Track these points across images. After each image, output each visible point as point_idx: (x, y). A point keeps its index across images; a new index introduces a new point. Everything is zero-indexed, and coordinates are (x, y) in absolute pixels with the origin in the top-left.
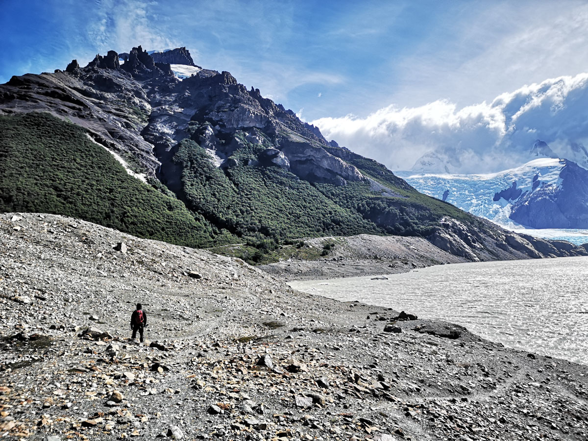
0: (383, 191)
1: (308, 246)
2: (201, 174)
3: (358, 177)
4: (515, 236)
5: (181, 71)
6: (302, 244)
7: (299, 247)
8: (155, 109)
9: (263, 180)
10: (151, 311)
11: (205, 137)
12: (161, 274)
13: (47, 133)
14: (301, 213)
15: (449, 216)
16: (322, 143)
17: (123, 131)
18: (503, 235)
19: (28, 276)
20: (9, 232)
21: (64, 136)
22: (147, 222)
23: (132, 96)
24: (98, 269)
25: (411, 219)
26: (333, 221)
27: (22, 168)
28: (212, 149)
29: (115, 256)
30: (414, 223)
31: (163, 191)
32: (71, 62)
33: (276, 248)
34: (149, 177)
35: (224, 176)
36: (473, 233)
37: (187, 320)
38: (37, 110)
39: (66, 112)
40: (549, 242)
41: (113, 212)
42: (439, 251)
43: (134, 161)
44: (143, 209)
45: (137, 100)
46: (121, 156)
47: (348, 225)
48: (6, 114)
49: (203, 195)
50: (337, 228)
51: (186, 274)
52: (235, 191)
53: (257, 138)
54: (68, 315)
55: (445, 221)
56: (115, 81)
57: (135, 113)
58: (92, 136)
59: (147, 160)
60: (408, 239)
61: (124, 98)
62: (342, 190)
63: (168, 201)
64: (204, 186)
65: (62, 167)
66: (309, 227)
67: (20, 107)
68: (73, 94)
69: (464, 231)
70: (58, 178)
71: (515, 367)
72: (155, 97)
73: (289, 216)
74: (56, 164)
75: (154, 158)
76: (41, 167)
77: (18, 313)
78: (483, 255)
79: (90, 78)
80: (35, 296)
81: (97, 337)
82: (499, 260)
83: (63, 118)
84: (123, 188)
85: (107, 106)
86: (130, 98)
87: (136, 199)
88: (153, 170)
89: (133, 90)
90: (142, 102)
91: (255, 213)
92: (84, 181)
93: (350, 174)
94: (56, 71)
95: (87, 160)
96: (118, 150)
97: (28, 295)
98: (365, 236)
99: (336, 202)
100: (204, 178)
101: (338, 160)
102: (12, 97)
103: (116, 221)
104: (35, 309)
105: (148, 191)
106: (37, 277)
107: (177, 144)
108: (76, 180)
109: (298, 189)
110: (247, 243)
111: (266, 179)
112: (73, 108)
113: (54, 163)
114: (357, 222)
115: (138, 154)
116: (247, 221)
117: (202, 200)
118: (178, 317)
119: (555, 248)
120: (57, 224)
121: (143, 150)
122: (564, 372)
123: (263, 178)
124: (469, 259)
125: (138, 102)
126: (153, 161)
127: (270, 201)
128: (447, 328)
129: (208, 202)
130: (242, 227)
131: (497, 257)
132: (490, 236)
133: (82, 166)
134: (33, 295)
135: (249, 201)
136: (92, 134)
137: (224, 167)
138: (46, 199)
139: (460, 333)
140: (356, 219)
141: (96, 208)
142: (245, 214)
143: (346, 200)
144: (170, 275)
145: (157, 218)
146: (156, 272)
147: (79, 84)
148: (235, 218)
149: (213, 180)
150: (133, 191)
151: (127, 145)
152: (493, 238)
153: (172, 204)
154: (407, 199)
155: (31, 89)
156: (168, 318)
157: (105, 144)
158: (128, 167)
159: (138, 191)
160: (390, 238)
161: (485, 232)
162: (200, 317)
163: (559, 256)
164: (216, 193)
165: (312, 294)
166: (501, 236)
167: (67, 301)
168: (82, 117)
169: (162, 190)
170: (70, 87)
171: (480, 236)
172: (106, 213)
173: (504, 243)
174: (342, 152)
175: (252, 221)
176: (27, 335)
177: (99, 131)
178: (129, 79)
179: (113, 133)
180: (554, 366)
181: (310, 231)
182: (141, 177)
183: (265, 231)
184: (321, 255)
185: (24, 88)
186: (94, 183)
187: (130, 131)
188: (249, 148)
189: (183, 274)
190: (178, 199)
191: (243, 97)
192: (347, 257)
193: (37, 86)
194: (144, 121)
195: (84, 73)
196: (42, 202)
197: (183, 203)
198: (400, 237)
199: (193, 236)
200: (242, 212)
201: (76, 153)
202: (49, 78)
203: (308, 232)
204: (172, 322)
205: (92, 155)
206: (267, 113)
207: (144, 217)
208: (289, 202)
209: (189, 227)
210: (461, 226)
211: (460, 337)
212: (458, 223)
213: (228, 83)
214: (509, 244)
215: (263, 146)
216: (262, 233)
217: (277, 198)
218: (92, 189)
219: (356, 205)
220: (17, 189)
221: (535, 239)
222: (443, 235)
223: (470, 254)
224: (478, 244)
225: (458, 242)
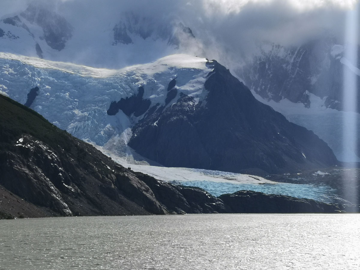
4: (131, 177)
15: (31, 134)
18: (113, 173)
36: (68, 167)
40: (178, 190)
42: (8, 195)
55: (23, 143)
69: (54, 163)
82: (102, 215)
119: (185, 199)
131: (99, 210)
132: (93, 173)
152: (97, 177)
161: (87, 167)
163: (188, 211)
166: (109, 176)
171: (78, 173)
173: (113, 186)
210: (50, 153)
212: (44, 148)
214: (120, 188)
221: (159, 184)
222: (16, 167)
223: (57, 203)
224: (73, 187)
225: (42, 181)
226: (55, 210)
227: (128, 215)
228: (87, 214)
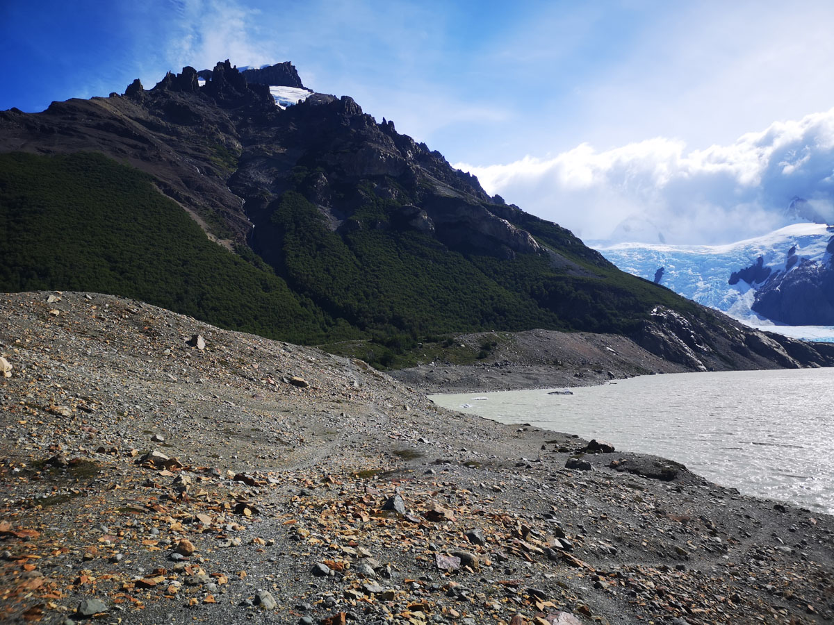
0: (569, 268)
1: (460, 346)
2: (309, 241)
3: (532, 248)
4: (760, 335)
5: (284, 95)
6: (451, 342)
7: (446, 346)
8: (247, 149)
9: (397, 250)
10: (237, 430)
11: (316, 188)
12: (251, 380)
13: (98, 180)
14: (449, 298)
15: (663, 305)
16: (481, 198)
17: (203, 179)
18: (742, 333)
19: (69, 379)
20: (43, 317)
21: (121, 185)
22: (234, 307)
23: (216, 130)
24: (165, 371)
25: (609, 309)
26: (496, 310)
27: (63, 229)
28: (325, 205)
29: (188, 354)
30: (612, 314)
31: (256, 264)
32: (132, 82)
33: (414, 346)
34: (237, 244)
35: (342, 243)
36: (699, 330)
37: (287, 444)
38: (85, 150)
39: (125, 152)
40: (810, 345)
41: (186, 292)
42: (648, 355)
43: (218, 221)
44: (229, 289)
45: (222, 136)
46: (200, 214)
47: (516, 316)
48: (43, 154)
49: (312, 271)
50: (501, 319)
51: (286, 380)
52: (357, 266)
53: (390, 191)
54: (122, 434)
55: (657, 312)
56: (192, 109)
57: (220, 154)
58: (159, 186)
59: (235, 220)
60: (603, 337)
61: (205, 133)
62: (510, 266)
63: (263, 278)
64: (314, 257)
65: (117, 229)
66: (461, 317)
67: (62, 144)
68: (135, 126)
69: (685, 327)
70: (113, 245)
71: (756, 523)
72: (247, 132)
73: (433, 302)
74: (110, 224)
75: (244, 218)
76: (89, 228)
77: (54, 429)
78: (712, 362)
79: (158, 105)
80: (78, 407)
81: (161, 464)
82: (735, 370)
83: (119, 161)
84: (201, 260)
85: (182, 144)
86: (213, 134)
87: (219, 274)
88: (243, 235)
89: (217, 122)
90: (229, 138)
91: (385, 296)
92: (148, 249)
93: (521, 242)
94: (112, 95)
95: (152, 219)
96: (195, 205)
97: (68, 405)
98: (542, 332)
99: (500, 283)
100: (314, 247)
101: (504, 222)
102: (52, 131)
103: (191, 304)
104: (78, 424)
105: (236, 264)
106: (81, 380)
107: (277, 198)
108: (136, 246)
109: (446, 264)
110: (373, 339)
111: (401, 249)
112: (135, 147)
113: (107, 223)
114: (530, 312)
115: (223, 212)
116: (373, 308)
117: (310, 277)
118: (274, 440)
119: (818, 354)
120: (109, 307)
121: (229, 207)
122: (828, 533)
123: (396, 248)
124: (693, 368)
125: (224, 139)
126: (243, 222)
127: (406, 280)
128: (658, 465)
129: (318, 281)
130: (366, 317)
131: (732, 365)
132: (723, 334)
133: (144, 227)
134: (75, 405)
135: (376, 280)
136: (160, 184)
137: (342, 231)
138: (95, 272)
139: (676, 473)
140: (528, 308)
141: (164, 287)
142: (371, 297)
143: (515, 280)
144: (264, 382)
145: (248, 302)
146: (244, 377)
147: (142, 114)
148: (357, 304)
149: (327, 249)
150: (215, 263)
151: (208, 199)
152: (728, 338)
153: (268, 282)
154: (604, 280)
155: (76, 119)
156: (261, 441)
157: (177, 197)
158: (209, 230)
159: (222, 263)
160: (577, 335)
161: (715, 329)
162: (304, 440)
163: (824, 365)
164: (331, 268)
165: (463, 413)
166: (738, 336)
167: (122, 414)
168: (147, 159)
169: (255, 262)
170: (130, 117)
171: (708, 334)
172: (177, 294)
173: (743, 345)
174: (510, 211)
175: (381, 308)
176: (65, 460)
177: (169, 179)
178: (212, 107)
179: (188, 182)
180: (813, 523)
181: (462, 323)
182: (226, 243)
183: (398, 322)
184: (477, 358)
185: (68, 118)
186: (162, 251)
187: (212, 179)
188: (378, 205)
189: (283, 380)
190: (277, 275)
191: (371, 132)
192: (514, 361)
193: (86, 116)
194: (233, 165)
195: (150, 98)
196: (90, 278)
197: (283, 281)
198: (591, 334)
199: (297, 328)
200: (367, 296)
201: (137, 209)
202: (101, 105)
203: (459, 324)
204: (266, 447)
205: (159, 213)
206: (405, 155)
207: (230, 300)
208: (432, 282)
209: (291, 315)
210: (681, 319)
211: (676, 478)
212: (676, 315)
213: (349, 113)
214: (750, 347)
215: (397, 202)
216: (394, 325)
217: (416, 276)
218: (158, 259)
219: (529, 288)
220: (56, 259)
221: (789, 341)
222: (654, 332)
223: (692, 361)
224: (705, 347)
225: (676, 343)
226: (690, 367)
227: (762, 369)
228: (720, 370)
